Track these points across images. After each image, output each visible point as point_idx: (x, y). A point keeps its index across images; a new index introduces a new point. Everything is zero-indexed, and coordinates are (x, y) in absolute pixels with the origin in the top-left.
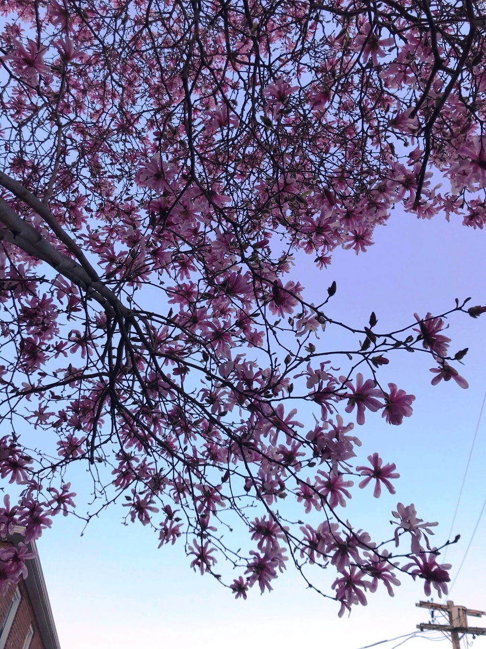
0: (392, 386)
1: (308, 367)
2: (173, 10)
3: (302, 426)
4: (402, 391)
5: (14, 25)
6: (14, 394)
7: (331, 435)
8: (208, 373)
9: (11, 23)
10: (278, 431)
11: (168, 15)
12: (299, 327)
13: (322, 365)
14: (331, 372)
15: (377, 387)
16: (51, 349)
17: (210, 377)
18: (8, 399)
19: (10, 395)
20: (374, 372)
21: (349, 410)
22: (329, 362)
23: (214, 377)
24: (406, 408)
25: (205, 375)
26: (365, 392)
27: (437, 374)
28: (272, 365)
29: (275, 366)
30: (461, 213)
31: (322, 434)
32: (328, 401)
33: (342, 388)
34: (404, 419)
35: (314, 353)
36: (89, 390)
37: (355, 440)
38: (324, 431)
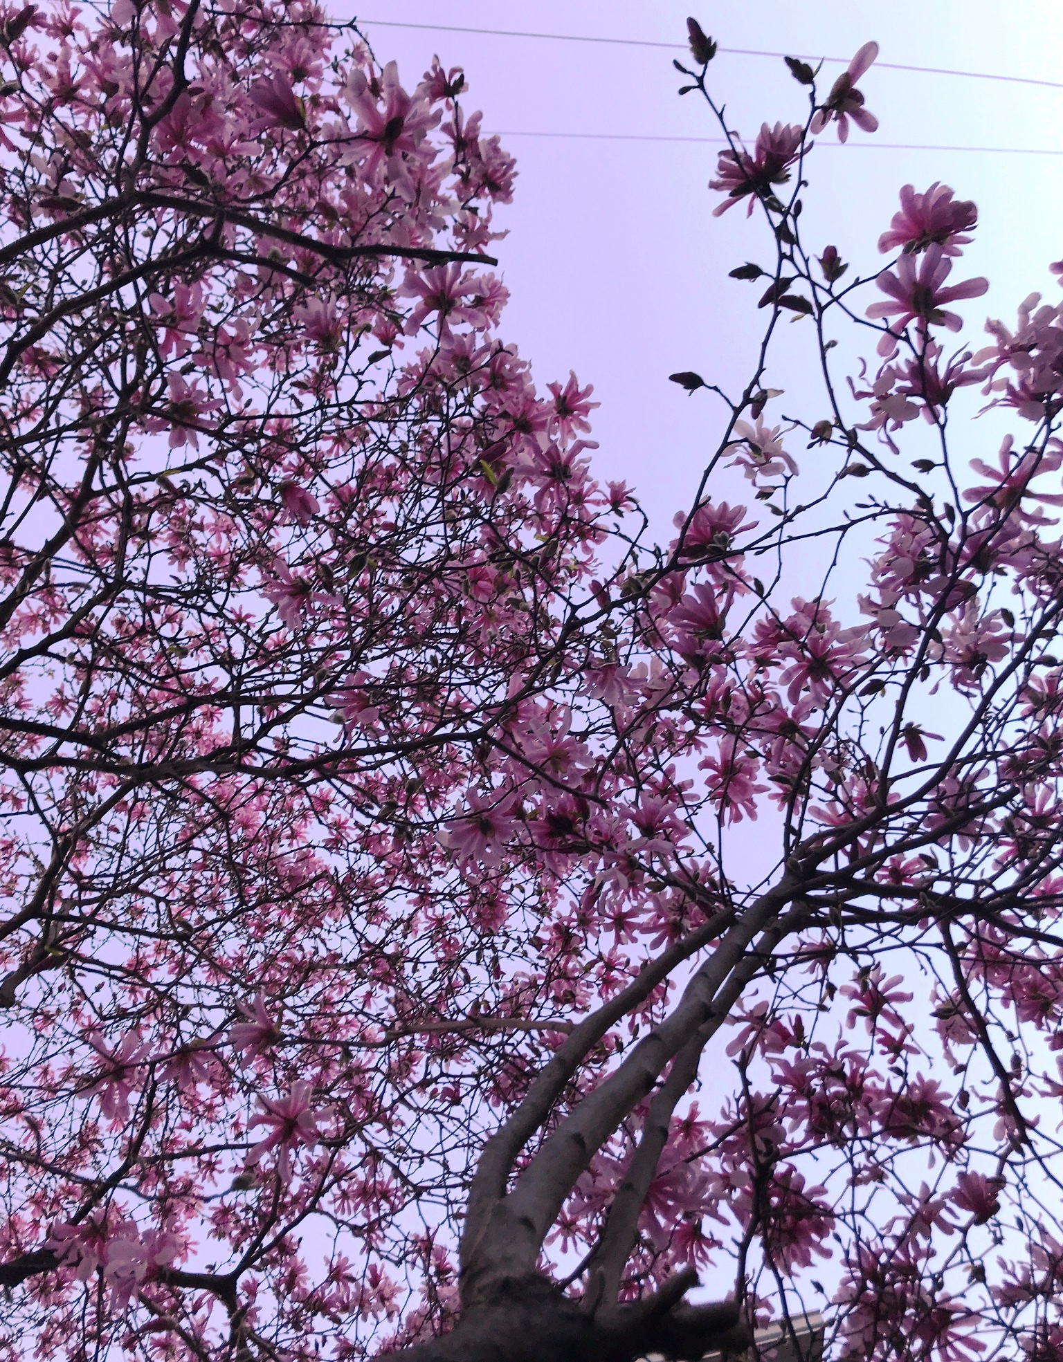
0: (884, 246)
1: (869, 427)
2: (151, 895)
3: (1010, 440)
4: (896, 220)
5: (213, 1219)
6: (1025, 1147)
7: (1022, 364)
8: (911, 675)
9: (210, 1226)
10: (1030, 495)
11: (162, 906)
12: (777, 469)
13: (860, 395)
14: (871, 377)
15: (894, 269)
16: (899, 1063)
17: (920, 670)
18: (1040, 1159)
19: (1029, 1154)
20: (857, 282)
21: (956, 323)
22: (850, 380)
23: (920, 662)
24: (932, 201)
25: (917, 681)
26: (909, 290)
27: (852, 123)
28: (874, 516)
29: (877, 505)
30: (489, 211)
31: (1023, 384)
32: (942, 373)
33: (907, 339)
34: (959, 197)
35: (833, 422)
36: (986, 988)
37: (1025, 309)
38: (1015, 382)
